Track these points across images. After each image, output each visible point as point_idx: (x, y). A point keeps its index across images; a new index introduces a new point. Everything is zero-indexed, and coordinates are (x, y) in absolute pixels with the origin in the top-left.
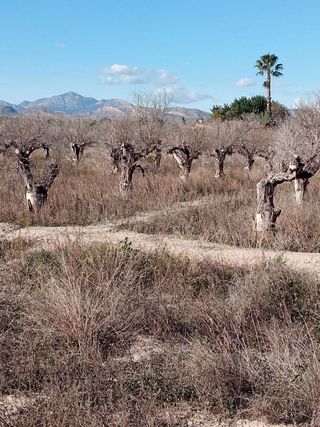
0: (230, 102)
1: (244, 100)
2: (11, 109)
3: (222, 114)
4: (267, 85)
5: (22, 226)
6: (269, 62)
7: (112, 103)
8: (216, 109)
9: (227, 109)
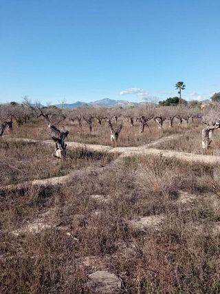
0: (165, 99)
1: (170, 99)
2: (86, 105)
3: (162, 104)
4: (179, 93)
5: (114, 147)
6: (180, 84)
7: (121, 101)
8: (160, 102)
9: (164, 102)
